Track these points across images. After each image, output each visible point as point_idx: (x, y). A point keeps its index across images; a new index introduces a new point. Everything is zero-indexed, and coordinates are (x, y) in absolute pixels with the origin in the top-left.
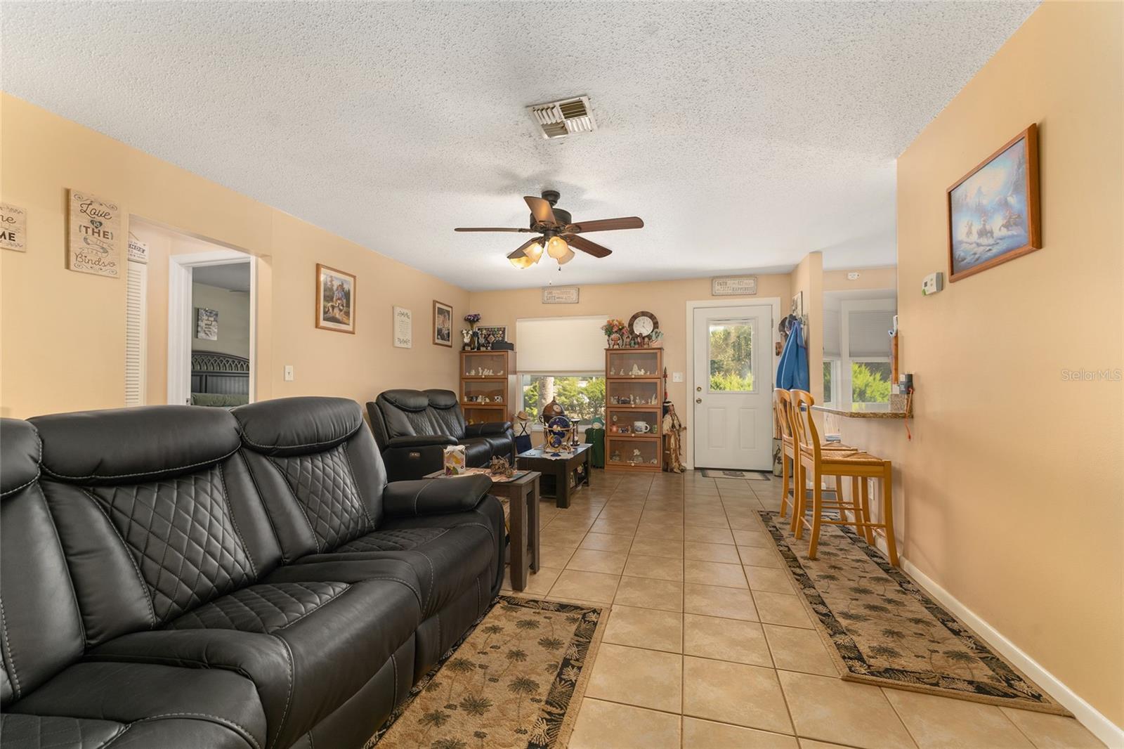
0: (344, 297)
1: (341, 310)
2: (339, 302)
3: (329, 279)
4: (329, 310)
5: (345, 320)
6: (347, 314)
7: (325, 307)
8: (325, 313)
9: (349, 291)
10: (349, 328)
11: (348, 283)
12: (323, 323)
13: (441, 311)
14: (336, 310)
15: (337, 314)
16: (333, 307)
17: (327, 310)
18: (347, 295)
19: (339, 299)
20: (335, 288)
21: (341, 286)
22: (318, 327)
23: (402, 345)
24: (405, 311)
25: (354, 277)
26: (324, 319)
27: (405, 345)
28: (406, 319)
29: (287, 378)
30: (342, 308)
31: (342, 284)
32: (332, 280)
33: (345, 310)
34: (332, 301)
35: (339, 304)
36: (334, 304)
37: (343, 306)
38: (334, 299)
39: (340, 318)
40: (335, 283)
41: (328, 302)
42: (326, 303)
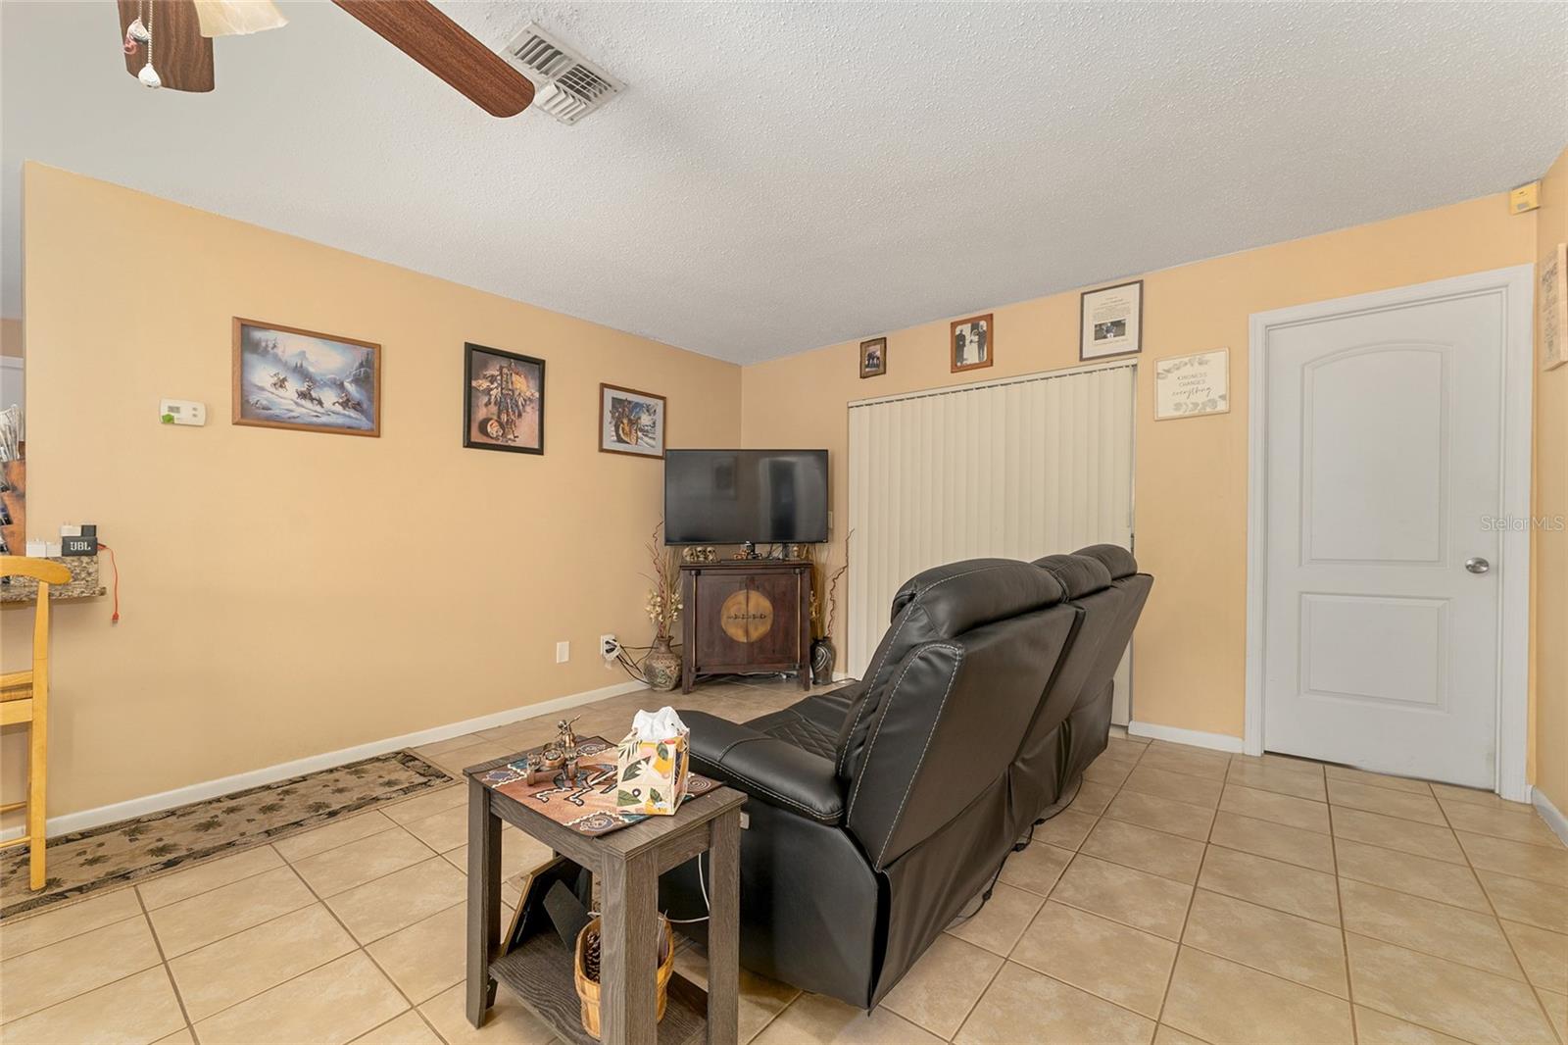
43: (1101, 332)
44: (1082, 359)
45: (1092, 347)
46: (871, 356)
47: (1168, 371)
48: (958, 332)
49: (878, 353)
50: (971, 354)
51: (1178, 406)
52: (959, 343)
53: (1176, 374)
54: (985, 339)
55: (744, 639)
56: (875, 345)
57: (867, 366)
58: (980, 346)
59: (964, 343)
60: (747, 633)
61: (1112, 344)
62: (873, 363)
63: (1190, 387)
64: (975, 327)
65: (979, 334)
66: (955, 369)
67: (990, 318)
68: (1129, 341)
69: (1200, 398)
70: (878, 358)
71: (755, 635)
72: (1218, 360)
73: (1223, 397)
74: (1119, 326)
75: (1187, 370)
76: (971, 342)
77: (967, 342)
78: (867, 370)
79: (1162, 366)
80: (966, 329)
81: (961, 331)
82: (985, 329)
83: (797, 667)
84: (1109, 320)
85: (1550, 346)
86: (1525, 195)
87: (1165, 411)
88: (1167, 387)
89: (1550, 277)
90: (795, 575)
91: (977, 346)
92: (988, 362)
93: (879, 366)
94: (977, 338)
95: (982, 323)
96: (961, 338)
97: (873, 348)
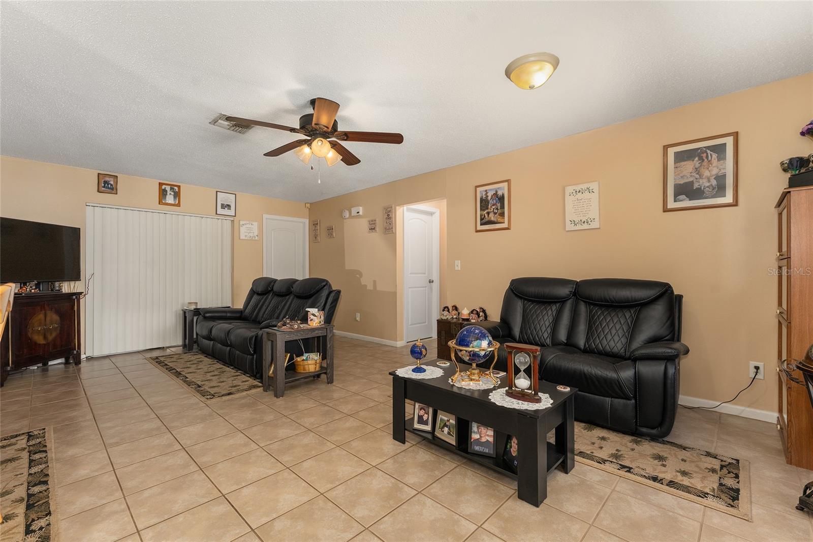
0: (498, 201)
1: (495, 213)
2: (493, 207)
3: (484, 193)
4: (485, 216)
5: (500, 220)
6: (502, 215)
7: (481, 216)
8: (482, 219)
10: (505, 225)
11: (503, 188)
12: (480, 227)
13: (681, 157)
14: (491, 215)
15: (492, 217)
16: (488, 213)
17: (483, 217)
18: (501, 199)
19: (493, 205)
20: (489, 198)
21: (496, 194)
22: (477, 231)
23: (579, 227)
24: (584, 186)
25: (508, 181)
26: (481, 224)
27: (586, 226)
28: (587, 195)
29: (456, 268)
30: (496, 211)
31: (497, 192)
32: (487, 193)
33: (500, 211)
34: (488, 209)
35: (494, 209)
36: (489, 210)
37: (497, 209)
38: (489, 207)
39: (495, 220)
40: (490, 194)
41: (484, 210)
42: (482, 212)
43: (223, 206)
44: (216, 214)
45: (220, 211)
46: (105, 182)
47: (243, 225)
48: (163, 187)
49: (112, 183)
50: (170, 199)
51: (246, 236)
52: (163, 193)
53: (245, 226)
54: (177, 195)
55: (43, 342)
56: (110, 177)
57: (104, 187)
58: (175, 198)
59: (167, 193)
60: (45, 338)
61: (226, 212)
62: (108, 187)
63: (249, 231)
64: (171, 189)
67: (179, 187)
68: (232, 212)
69: (251, 235)
70: (111, 185)
71: (50, 337)
72: (256, 224)
73: (257, 236)
74: (229, 206)
75: (248, 226)
76: (170, 194)
77: (168, 194)
78: (103, 189)
79: (242, 223)
80: (168, 188)
81: (165, 188)
82: (177, 190)
83: (75, 352)
84: (226, 203)
85: (316, 238)
86: (308, 205)
87: (242, 237)
88: (243, 230)
89: (315, 225)
90: (73, 299)
91: (172, 197)
92: (178, 205)
93: (112, 189)
94: (173, 193)
95: (175, 188)
96: (165, 191)
97: (107, 179)
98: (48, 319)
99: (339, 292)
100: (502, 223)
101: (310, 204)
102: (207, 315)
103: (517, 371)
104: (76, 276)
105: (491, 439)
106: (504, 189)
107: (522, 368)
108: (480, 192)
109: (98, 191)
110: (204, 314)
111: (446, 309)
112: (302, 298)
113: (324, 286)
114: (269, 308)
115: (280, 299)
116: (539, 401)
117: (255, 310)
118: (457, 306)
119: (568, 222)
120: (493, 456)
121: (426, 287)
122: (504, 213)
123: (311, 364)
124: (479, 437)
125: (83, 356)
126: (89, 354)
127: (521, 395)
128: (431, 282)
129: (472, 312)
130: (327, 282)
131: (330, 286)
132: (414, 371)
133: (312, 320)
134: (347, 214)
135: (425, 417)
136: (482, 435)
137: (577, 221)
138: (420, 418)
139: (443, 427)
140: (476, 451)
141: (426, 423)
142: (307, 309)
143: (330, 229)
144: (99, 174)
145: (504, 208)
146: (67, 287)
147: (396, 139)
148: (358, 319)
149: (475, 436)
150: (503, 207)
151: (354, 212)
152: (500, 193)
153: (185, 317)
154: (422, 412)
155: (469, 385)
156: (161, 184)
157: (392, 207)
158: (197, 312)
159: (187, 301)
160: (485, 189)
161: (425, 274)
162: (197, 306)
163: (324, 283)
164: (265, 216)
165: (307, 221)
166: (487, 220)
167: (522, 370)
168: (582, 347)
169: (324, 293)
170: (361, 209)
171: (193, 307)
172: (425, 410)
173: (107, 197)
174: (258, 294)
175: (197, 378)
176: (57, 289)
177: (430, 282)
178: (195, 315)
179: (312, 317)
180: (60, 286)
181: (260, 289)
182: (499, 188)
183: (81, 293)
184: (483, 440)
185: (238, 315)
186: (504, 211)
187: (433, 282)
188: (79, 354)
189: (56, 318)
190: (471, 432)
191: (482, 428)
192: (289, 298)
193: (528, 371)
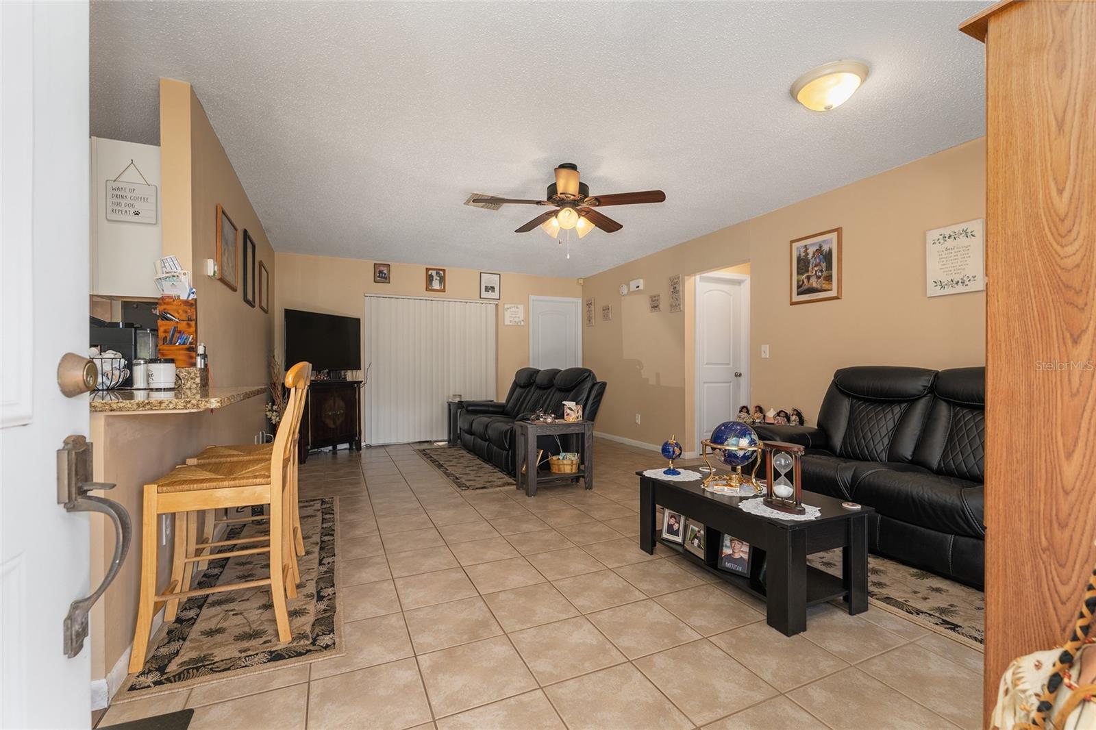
0: (823, 260)
1: (819, 277)
2: (816, 269)
3: (803, 250)
4: (803, 282)
5: (825, 286)
6: (829, 278)
7: (798, 281)
8: (799, 287)
9: (830, 251)
10: (834, 293)
11: (830, 241)
12: (796, 298)
14: (813, 280)
15: (814, 283)
16: (808, 278)
17: (801, 283)
18: (828, 257)
19: (816, 266)
20: (810, 256)
21: (819, 250)
22: (792, 304)
23: (948, 291)
24: (959, 228)
25: (838, 230)
26: (798, 294)
27: (960, 289)
28: (963, 241)
29: (763, 356)
30: (820, 274)
31: (821, 247)
32: (807, 249)
33: (825, 274)
34: (807, 271)
35: (816, 271)
36: (810, 274)
37: (822, 271)
38: (810, 268)
39: (819, 287)
40: (811, 251)
41: (802, 274)
42: (800, 277)
43: (487, 289)
44: (480, 298)
45: (484, 294)
46: (381, 272)
47: (508, 309)
48: (430, 273)
49: (385, 272)
50: (436, 285)
51: (511, 321)
52: (430, 279)
53: (510, 310)
54: (442, 280)
55: (333, 426)
57: (379, 277)
58: (440, 283)
60: (334, 423)
61: (490, 295)
62: (382, 274)
63: (514, 316)
64: (437, 273)
65: (439, 277)
66: (427, 289)
67: (444, 271)
68: (495, 295)
69: (517, 320)
70: (385, 274)
71: (338, 422)
72: (521, 307)
73: (523, 321)
74: (493, 289)
75: (513, 309)
76: (436, 279)
77: (434, 279)
78: (378, 279)
79: (506, 306)
80: (434, 273)
81: (432, 273)
82: (442, 275)
83: (357, 438)
84: (490, 286)
85: (590, 321)
86: (581, 281)
87: (507, 323)
88: (508, 314)
89: (589, 304)
90: (355, 386)
91: (438, 282)
92: (444, 290)
93: (386, 278)
94: (438, 278)
95: (441, 272)
96: (431, 276)
97: (382, 268)
98: (336, 405)
99: (604, 385)
100: (829, 290)
101: (584, 279)
102: (470, 408)
103: (777, 475)
104: (357, 366)
105: (746, 557)
106: (832, 243)
107: (783, 472)
108: (797, 248)
109: (375, 282)
110: (467, 407)
111: (745, 410)
112: (563, 391)
113: (587, 377)
114: (531, 401)
115: (541, 392)
116: (802, 512)
117: (517, 404)
118: (762, 407)
119: (930, 284)
120: (746, 576)
121: (730, 382)
122: (831, 276)
123: (567, 465)
124: (731, 552)
125: (363, 444)
126: (368, 442)
127: (782, 505)
128: (738, 375)
129: (778, 414)
130: (591, 372)
131: (594, 377)
132: (665, 473)
133: (568, 415)
134: (625, 290)
135: (676, 527)
136: (736, 551)
137: (945, 281)
138: (670, 527)
139: (693, 539)
140: (728, 568)
141: (676, 533)
142: (564, 402)
143: (606, 309)
144: (375, 264)
145: (831, 269)
146: (350, 376)
147: (657, 197)
148: (638, 421)
149: (727, 551)
150: (829, 267)
151: (633, 288)
152: (825, 248)
153: (450, 410)
154: (672, 521)
155: (723, 490)
156: (428, 270)
157: (679, 278)
158: (461, 404)
159: (452, 393)
160: (805, 244)
161: (728, 364)
162: (461, 398)
163: (587, 374)
164: (532, 297)
165: (580, 301)
166: (806, 287)
167: (783, 474)
168: (935, 467)
169: (588, 385)
170: (641, 283)
171: (457, 400)
172: (675, 519)
173: (382, 286)
174: (521, 387)
175: (456, 471)
176: (343, 377)
177: (736, 376)
178: (459, 408)
179: (569, 411)
180: (345, 375)
181: (522, 382)
182: (824, 241)
183: (361, 382)
184: (737, 556)
185: (501, 410)
186: (832, 273)
187: (740, 375)
188: (359, 442)
189: (342, 404)
190: (723, 546)
191: (736, 542)
192: (551, 391)
193: (789, 476)
